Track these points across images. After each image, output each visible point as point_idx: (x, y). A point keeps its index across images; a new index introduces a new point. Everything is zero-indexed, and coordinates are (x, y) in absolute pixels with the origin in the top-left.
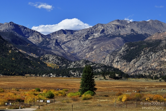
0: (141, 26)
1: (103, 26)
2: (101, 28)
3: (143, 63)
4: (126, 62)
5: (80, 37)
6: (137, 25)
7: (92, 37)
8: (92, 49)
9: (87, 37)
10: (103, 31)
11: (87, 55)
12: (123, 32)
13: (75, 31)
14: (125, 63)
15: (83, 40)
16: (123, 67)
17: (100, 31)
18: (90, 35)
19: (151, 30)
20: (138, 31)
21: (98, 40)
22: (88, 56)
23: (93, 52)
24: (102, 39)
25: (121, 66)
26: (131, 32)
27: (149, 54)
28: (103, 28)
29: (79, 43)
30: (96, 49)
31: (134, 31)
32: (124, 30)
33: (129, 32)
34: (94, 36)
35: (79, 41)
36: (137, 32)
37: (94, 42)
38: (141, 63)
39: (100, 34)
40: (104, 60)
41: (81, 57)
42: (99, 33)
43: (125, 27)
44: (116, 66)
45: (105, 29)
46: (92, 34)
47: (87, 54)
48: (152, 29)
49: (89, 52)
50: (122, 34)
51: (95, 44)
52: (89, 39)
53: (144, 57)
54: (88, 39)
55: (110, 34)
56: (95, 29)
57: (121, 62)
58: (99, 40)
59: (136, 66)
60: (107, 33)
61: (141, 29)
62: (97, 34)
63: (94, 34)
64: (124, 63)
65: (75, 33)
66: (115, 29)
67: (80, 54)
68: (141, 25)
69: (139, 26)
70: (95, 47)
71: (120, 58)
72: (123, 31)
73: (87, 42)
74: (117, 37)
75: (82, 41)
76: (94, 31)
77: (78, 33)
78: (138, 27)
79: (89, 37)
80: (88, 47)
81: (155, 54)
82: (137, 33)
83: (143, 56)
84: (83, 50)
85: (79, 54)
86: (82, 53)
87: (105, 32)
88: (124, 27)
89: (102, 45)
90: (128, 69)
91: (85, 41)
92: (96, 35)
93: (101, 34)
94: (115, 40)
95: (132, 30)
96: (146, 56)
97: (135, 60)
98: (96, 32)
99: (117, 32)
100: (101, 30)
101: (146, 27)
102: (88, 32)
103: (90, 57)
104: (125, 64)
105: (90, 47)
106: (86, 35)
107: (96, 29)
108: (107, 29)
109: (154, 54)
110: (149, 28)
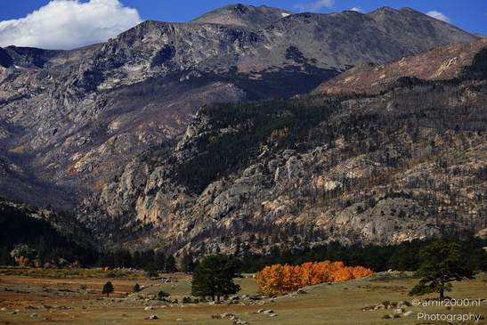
0: (334, 36)
1: (169, 34)
2: (157, 43)
3: (243, 199)
4: (187, 193)
5: (65, 79)
6: (318, 30)
7: (116, 81)
8: (99, 134)
9: (92, 79)
10: (167, 53)
11: (76, 161)
12: (250, 61)
13: (54, 53)
14: (182, 199)
15: (72, 92)
16: (170, 216)
17: (154, 53)
18: (105, 73)
19: (378, 54)
20: (317, 56)
21: (135, 94)
22: (78, 165)
23: (102, 149)
24: (153, 90)
25: (164, 209)
26: (284, 60)
27: (274, 158)
28: (165, 40)
29: (54, 107)
30: (116, 133)
31: (299, 54)
32: (255, 52)
33: (279, 61)
34: (126, 75)
35: (58, 98)
36: (313, 60)
37: (114, 102)
38: (237, 197)
39: (152, 66)
40: (111, 186)
41: (48, 170)
42: (148, 65)
43: (263, 40)
44: (145, 212)
45: (176, 45)
46: (118, 65)
47: (75, 157)
48: (381, 50)
49: (87, 146)
50: (243, 67)
51: (117, 112)
52: (101, 87)
53: (253, 172)
54: (95, 89)
55: (190, 70)
56: (130, 43)
57: (164, 192)
58: (139, 93)
59: (214, 211)
60: (185, 62)
61: (333, 47)
62: (137, 68)
63: (126, 67)
64: (175, 198)
65: (54, 61)
66: (222, 45)
67: (48, 154)
68: (337, 29)
69: (327, 36)
70: (115, 125)
71: (168, 176)
72: (252, 56)
73: (89, 101)
74: (218, 84)
75: (71, 96)
76: (128, 53)
77: (67, 64)
78: (318, 37)
79: (102, 80)
80: (88, 126)
81: (299, 158)
82: (314, 67)
83: (252, 167)
84: (64, 140)
85: (43, 154)
86: (60, 151)
87: (177, 58)
88: (254, 38)
89: (146, 117)
90: (184, 224)
91: (81, 96)
92: (136, 72)
93: (157, 70)
94: (206, 93)
95: (293, 52)
96: (261, 168)
97: (218, 184)
98: (136, 56)
99: (223, 61)
100: (158, 48)
101: (355, 37)
102: (99, 56)
103: (85, 170)
104: (178, 204)
105: (95, 127)
106: (86, 74)
107: (137, 44)
108: (187, 47)
109: (291, 158)
110: (368, 43)
